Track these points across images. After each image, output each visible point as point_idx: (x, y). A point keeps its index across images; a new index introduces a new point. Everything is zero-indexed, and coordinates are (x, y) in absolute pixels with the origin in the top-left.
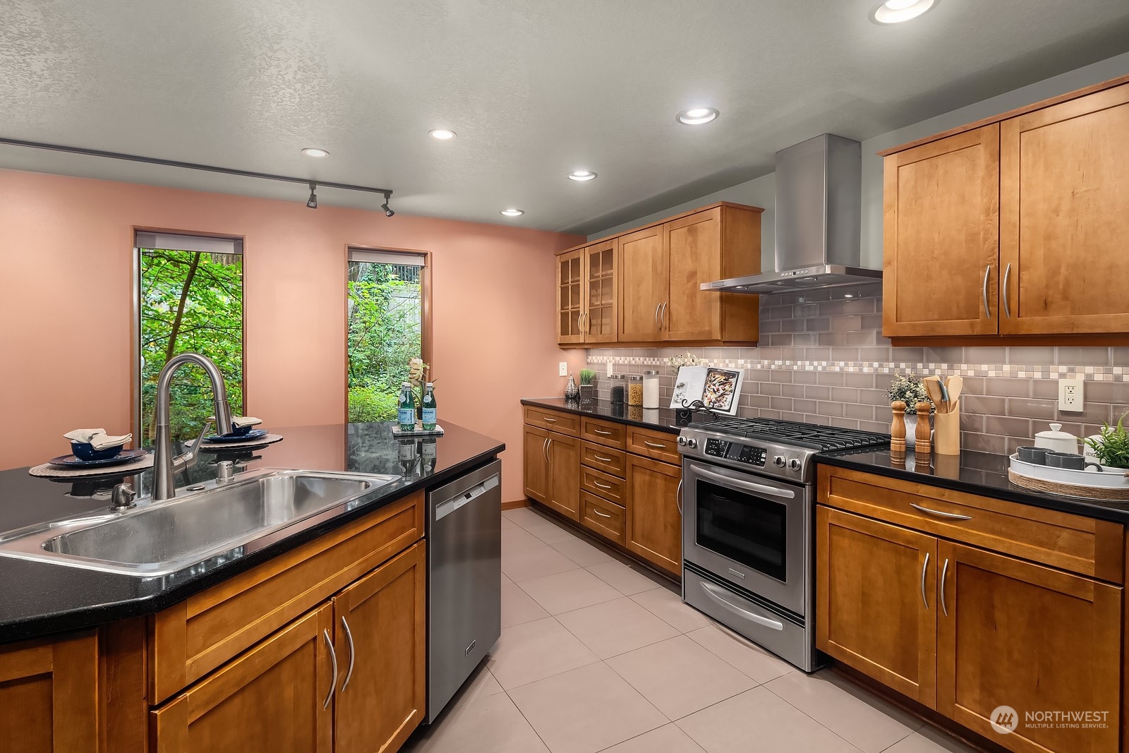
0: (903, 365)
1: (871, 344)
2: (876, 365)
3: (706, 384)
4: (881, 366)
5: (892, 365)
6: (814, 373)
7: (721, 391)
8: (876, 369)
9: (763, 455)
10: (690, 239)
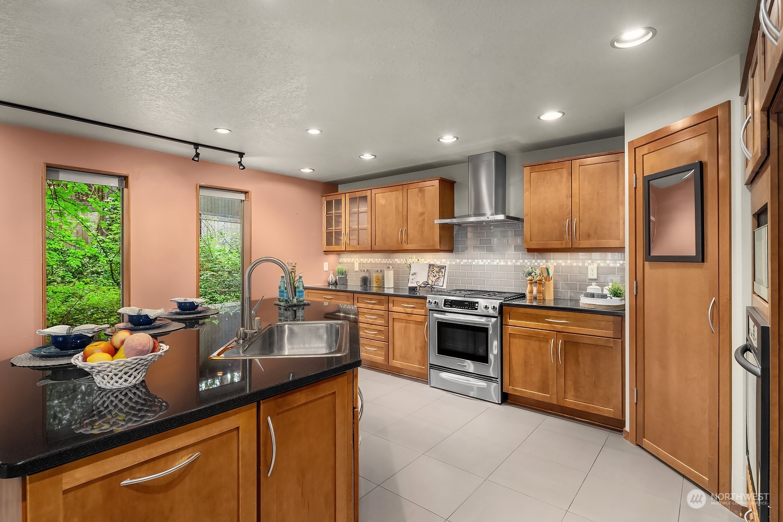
0: (526, 261)
1: (511, 252)
2: (514, 261)
3: (429, 273)
4: (516, 261)
5: (521, 261)
6: (484, 266)
7: (438, 276)
8: (514, 263)
9: (477, 305)
10: (420, 195)
